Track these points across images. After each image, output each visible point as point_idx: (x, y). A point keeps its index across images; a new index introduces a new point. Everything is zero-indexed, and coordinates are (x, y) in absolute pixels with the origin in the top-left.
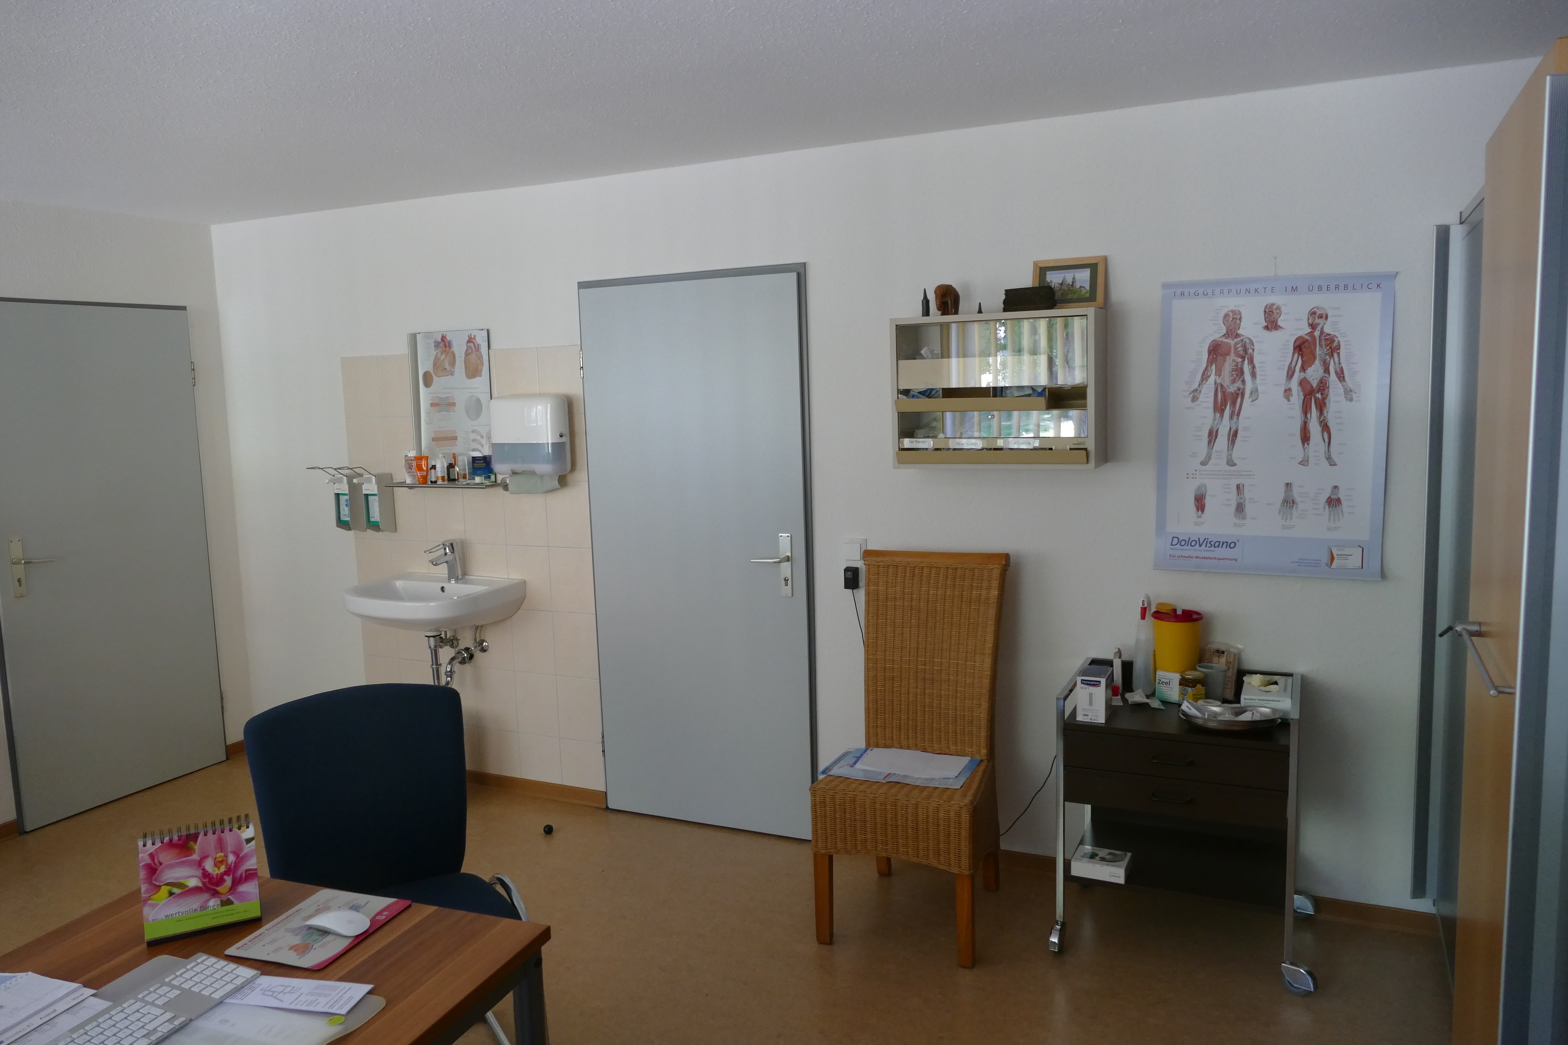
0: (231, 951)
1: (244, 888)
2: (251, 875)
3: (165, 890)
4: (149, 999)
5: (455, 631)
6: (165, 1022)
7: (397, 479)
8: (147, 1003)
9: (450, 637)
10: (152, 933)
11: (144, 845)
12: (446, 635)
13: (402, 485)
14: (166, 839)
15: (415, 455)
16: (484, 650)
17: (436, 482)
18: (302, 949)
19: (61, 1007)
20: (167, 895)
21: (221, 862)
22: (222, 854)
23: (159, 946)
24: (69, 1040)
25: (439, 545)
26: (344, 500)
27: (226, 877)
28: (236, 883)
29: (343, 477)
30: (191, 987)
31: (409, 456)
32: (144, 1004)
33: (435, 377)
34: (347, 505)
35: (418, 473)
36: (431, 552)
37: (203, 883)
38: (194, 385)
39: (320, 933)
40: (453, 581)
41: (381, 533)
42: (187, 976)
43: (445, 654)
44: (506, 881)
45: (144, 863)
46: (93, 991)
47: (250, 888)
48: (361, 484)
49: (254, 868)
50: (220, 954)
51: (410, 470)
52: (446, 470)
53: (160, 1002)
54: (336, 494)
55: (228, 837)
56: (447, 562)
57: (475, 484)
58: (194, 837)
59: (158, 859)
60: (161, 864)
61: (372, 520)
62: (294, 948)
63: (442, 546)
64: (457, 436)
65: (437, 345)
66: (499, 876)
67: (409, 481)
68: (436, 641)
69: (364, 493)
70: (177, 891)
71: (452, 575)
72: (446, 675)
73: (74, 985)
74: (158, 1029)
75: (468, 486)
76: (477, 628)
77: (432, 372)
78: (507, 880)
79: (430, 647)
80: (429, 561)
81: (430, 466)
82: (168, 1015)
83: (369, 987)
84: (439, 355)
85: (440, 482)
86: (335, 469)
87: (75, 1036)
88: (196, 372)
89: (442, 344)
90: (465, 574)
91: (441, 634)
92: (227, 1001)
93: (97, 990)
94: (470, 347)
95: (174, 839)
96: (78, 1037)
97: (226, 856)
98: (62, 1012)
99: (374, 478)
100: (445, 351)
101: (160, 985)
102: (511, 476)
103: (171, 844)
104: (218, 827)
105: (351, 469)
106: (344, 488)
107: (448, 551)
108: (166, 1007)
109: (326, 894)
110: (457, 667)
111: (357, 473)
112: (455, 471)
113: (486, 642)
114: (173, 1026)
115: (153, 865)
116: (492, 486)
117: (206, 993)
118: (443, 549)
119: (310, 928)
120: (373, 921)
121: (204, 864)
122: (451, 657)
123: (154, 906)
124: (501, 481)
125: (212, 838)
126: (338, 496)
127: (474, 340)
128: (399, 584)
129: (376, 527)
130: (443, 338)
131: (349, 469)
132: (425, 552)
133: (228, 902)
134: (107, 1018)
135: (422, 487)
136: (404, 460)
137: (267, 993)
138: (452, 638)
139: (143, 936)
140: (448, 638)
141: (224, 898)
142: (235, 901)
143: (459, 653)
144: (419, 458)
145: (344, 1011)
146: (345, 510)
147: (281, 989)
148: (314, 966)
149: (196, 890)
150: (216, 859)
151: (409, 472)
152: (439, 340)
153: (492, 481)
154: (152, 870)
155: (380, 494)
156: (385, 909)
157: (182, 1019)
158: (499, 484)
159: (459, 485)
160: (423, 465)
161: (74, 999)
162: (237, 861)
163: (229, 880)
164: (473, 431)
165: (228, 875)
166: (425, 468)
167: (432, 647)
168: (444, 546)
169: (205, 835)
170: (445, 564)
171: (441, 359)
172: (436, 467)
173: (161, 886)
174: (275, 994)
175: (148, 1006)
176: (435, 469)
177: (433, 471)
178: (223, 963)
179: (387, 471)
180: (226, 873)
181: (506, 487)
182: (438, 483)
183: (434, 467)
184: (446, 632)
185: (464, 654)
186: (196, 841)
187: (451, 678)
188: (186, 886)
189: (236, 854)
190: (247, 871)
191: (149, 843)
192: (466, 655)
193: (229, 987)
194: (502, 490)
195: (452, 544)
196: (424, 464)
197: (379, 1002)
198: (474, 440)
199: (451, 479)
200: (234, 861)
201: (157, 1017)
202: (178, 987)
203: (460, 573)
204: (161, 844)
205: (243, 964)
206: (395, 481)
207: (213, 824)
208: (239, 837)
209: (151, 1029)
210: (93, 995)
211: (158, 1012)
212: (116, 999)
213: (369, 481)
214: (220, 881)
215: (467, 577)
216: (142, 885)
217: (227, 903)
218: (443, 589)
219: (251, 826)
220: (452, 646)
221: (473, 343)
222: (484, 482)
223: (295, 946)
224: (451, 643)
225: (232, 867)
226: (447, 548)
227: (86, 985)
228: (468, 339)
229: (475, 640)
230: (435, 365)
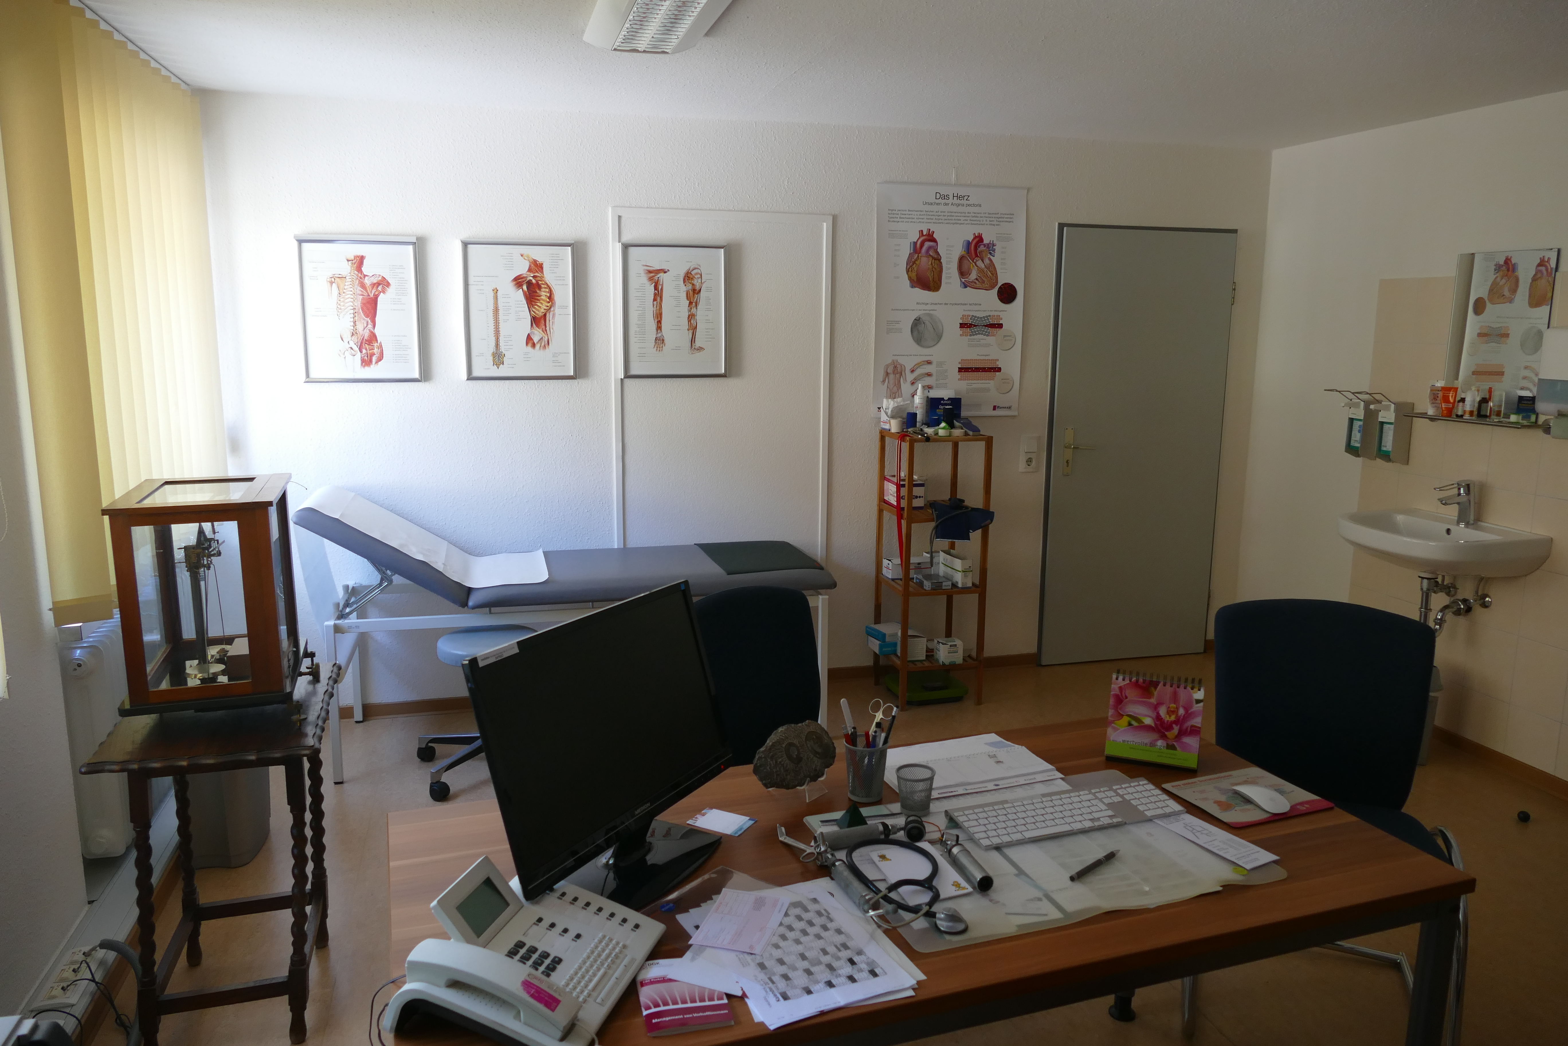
0: (1166, 786)
1: (1187, 740)
2: (1194, 731)
3: (1126, 719)
4: (1099, 795)
5: (1455, 577)
6: (1106, 816)
7: (1419, 409)
8: (1097, 798)
9: (1448, 584)
10: (1110, 750)
11: (1117, 679)
12: (1443, 580)
13: (1424, 415)
14: (1134, 679)
15: (1443, 385)
16: (1485, 605)
17: (1462, 416)
18: (1225, 806)
19: (1039, 778)
20: (1126, 724)
21: (1173, 712)
22: (1175, 706)
23: (1114, 762)
24: (1040, 800)
25: (1453, 484)
26: (1358, 426)
27: (1174, 726)
28: (1182, 733)
29: (1360, 402)
30: (1131, 800)
31: (1436, 385)
32: (1094, 798)
33: (1488, 305)
34: (1359, 431)
35: (1443, 404)
36: (1442, 490)
37: (1156, 724)
38: (1232, 304)
39: (1243, 799)
40: (1462, 525)
41: (1390, 464)
42: (1130, 790)
43: (1439, 600)
44: (1449, 838)
45: (1114, 693)
46: (1063, 776)
47: (1192, 742)
48: (1378, 410)
49: (1198, 726)
50: (1158, 786)
51: (1434, 401)
52: (1476, 405)
53: (1107, 801)
54: (1350, 418)
55: (1182, 694)
56: (1458, 503)
57: (1510, 423)
58: (1156, 685)
59: (1125, 693)
60: (1126, 697)
61: (1384, 449)
62: (1218, 803)
63: (1456, 485)
64: (1504, 372)
65: (1498, 267)
66: (1443, 829)
67: (1431, 412)
68: (1429, 584)
69: (1380, 420)
70: (1135, 723)
71: (1462, 518)
72: (1435, 622)
73: (1050, 767)
74: (1101, 819)
75: (1500, 424)
76: (1482, 579)
77: (1486, 299)
78: (1450, 835)
79: (1422, 589)
80: (1439, 499)
81: (1458, 398)
82: (1110, 813)
83: (1274, 857)
84: (1499, 279)
85: (1467, 417)
86: (1353, 393)
87: (1044, 799)
88: (1236, 291)
89: (1504, 267)
90: (1478, 519)
91: (1437, 578)
92: (1156, 821)
93: (1065, 776)
94: (1541, 271)
95: (1139, 681)
96: (1047, 801)
97: (1177, 708)
98: (1039, 782)
99: (1393, 406)
100: (1506, 276)
101: (1108, 789)
102: (1556, 418)
103: (1136, 685)
104: (1175, 681)
105: (1370, 394)
106: (1360, 413)
107: (1462, 491)
108: (1110, 806)
109: (1255, 771)
110: (1449, 616)
111: (1376, 400)
112: (1488, 406)
113: (1490, 597)
114: (1112, 822)
115: (1121, 696)
116: (1528, 427)
117: (1141, 808)
118: (1457, 489)
119: (1237, 794)
120: (1293, 808)
121: (1159, 709)
122: (1445, 605)
123: (1116, 729)
124: (1543, 423)
125: (1169, 690)
126: (1351, 420)
127: (1547, 264)
128: (1400, 518)
129: (1386, 457)
130: (1507, 261)
131: (1368, 393)
132: (1435, 489)
133: (1173, 748)
134: (1067, 797)
135: (1445, 420)
136: (1429, 391)
137: (1188, 827)
138: (1450, 585)
139: (1104, 751)
140: (1445, 584)
141: (1170, 743)
142: (1178, 748)
143: (1455, 602)
144: (1446, 390)
145: (1248, 867)
146: (1357, 436)
147: (1200, 829)
148: (1232, 823)
149: (1148, 728)
150: (1169, 707)
151: (1433, 403)
152: (1502, 262)
153: (1531, 421)
154: (1120, 700)
155: (1397, 423)
156: (1307, 802)
157: (1119, 820)
158: (1540, 425)
159: (1491, 422)
160: (1450, 397)
161: (1048, 776)
162: (1186, 715)
163: (1176, 729)
164: (1526, 368)
165: (1177, 725)
166: (1451, 400)
167: (1425, 589)
168: (1458, 486)
169: (1164, 685)
170: (1456, 506)
171: (1500, 284)
172: (1465, 401)
173: (1123, 715)
174: (1194, 831)
175: (1097, 801)
176: (1464, 402)
177: (1461, 404)
178: (1158, 792)
179: (1409, 400)
180: (1176, 722)
181: (1547, 429)
182: (1464, 417)
183: (1463, 400)
184: (1443, 577)
185: (1460, 605)
186: (1156, 688)
187: (1440, 626)
188: (1143, 722)
189: (1186, 709)
190: (1192, 726)
191: (1121, 678)
192: (1462, 607)
193: (1160, 812)
194: (1542, 433)
195: (1468, 485)
196: (1452, 396)
197: (1280, 873)
198: (1525, 378)
199: (1481, 414)
200: (1183, 715)
201: (1102, 811)
202: (1122, 796)
203: (1472, 517)
204: (1128, 682)
205: (1174, 799)
206: (1416, 411)
207: (1172, 679)
208: (1191, 696)
209: (1096, 817)
210: (1061, 778)
211: (1103, 807)
212: (1076, 787)
213: (1387, 408)
214: (1169, 727)
215: (1479, 523)
216: (1110, 710)
217: (1171, 747)
218: (1448, 531)
219: (1202, 690)
220: (1448, 594)
221: (1546, 266)
222: (1521, 421)
223: (1220, 802)
224: (1448, 590)
225: (1181, 719)
226: (1462, 489)
227: (1059, 770)
228: (1539, 261)
229: (1477, 592)
230: (1491, 290)
